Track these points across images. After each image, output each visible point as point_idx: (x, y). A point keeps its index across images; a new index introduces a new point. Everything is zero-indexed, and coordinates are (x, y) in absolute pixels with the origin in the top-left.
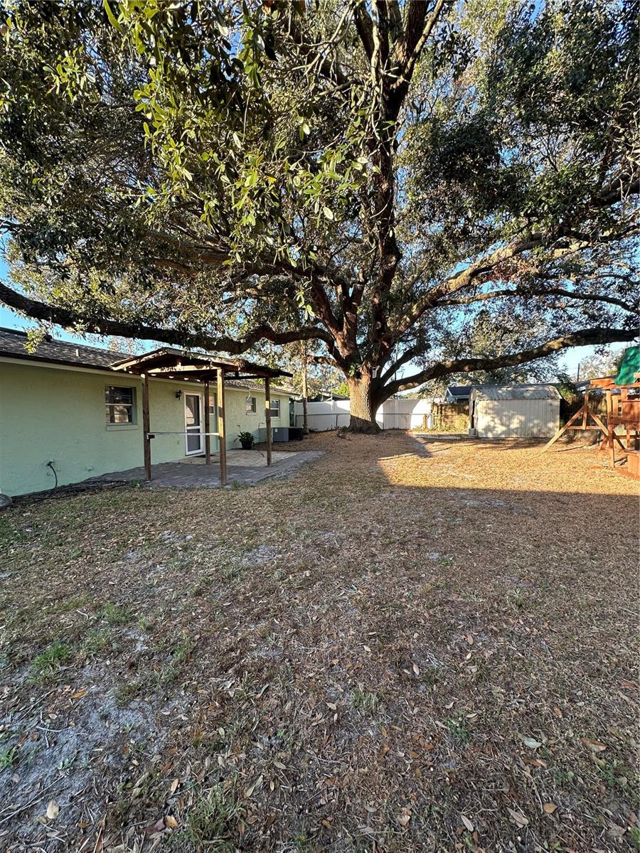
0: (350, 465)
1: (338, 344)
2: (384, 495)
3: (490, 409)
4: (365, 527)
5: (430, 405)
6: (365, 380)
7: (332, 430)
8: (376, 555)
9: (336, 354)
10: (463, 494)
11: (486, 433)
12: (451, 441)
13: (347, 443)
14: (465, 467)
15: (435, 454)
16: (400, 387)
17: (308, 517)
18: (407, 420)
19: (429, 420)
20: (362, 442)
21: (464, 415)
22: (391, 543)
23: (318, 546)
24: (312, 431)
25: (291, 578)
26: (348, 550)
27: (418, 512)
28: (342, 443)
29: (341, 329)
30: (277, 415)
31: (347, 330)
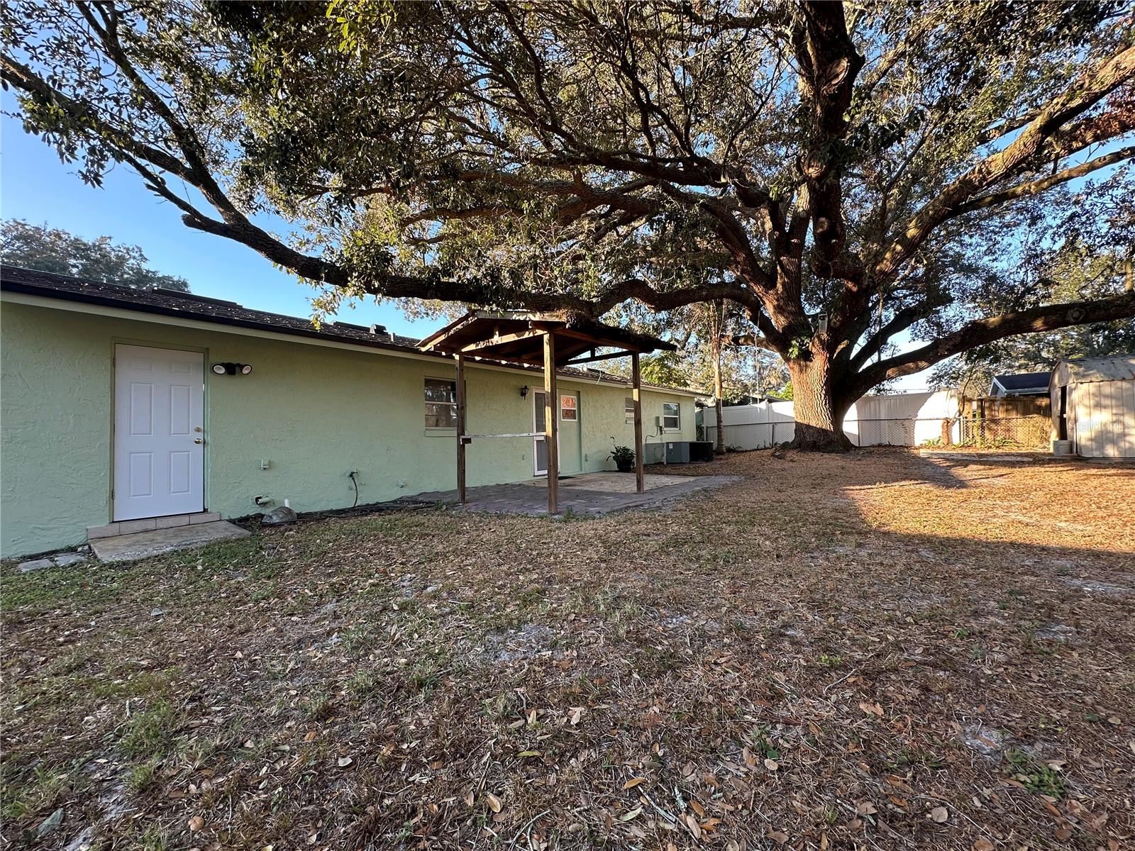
0: (782, 496)
1: (769, 310)
2: (841, 551)
3: (1106, 396)
4: (773, 615)
5: (955, 401)
6: (819, 364)
7: (765, 448)
8: (781, 696)
9: (765, 324)
10: (1063, 562)
11: (1101, 447)
12: (1012, 464)
13: (786, 465)
14: (1056, 508)
15: (972, 483)
16: (889, 372)
17: (653, 577)
18: (909, 432)
19: (955, 430)
20: (814, 464)
21: (1037, 418)
22: (833, 667)
23: (642, 642)
24: (730, 451)
25: (532, 719)
26: (710, 667)
27: (926, 594)
28: (778, 465)
29: (774, 286)
30: (675, 426)
31: (784, 284)
